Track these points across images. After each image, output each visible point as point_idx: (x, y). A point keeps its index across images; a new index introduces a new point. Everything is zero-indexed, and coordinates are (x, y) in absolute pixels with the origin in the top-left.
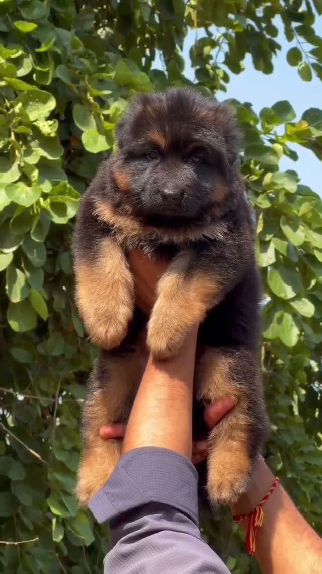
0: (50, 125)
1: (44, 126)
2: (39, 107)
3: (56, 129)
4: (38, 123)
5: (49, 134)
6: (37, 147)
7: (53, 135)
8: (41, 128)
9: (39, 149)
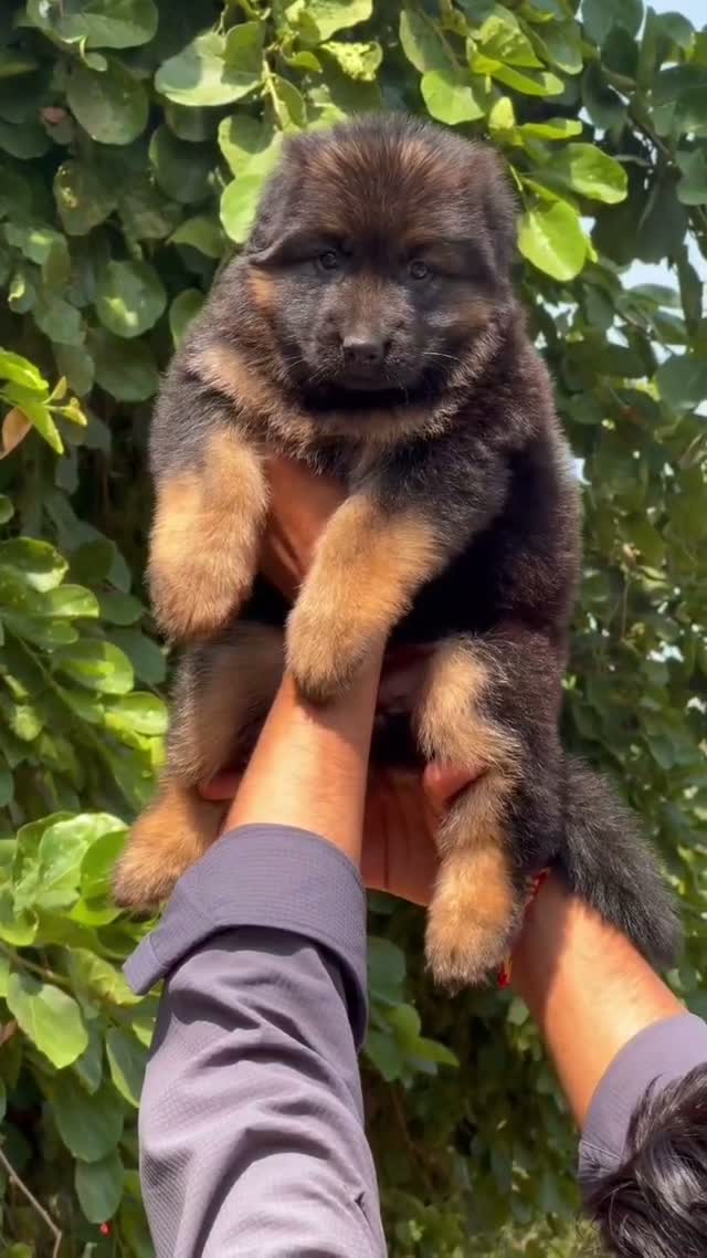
0: (362, 54)
1: (349, 55)
2: (333, 11)
3: (375, 66)
4: (332, 47)
5: (361, 74)
6: (328, 101)
7: (369, 77)
8: (340, 60)
9: (330, 106)
